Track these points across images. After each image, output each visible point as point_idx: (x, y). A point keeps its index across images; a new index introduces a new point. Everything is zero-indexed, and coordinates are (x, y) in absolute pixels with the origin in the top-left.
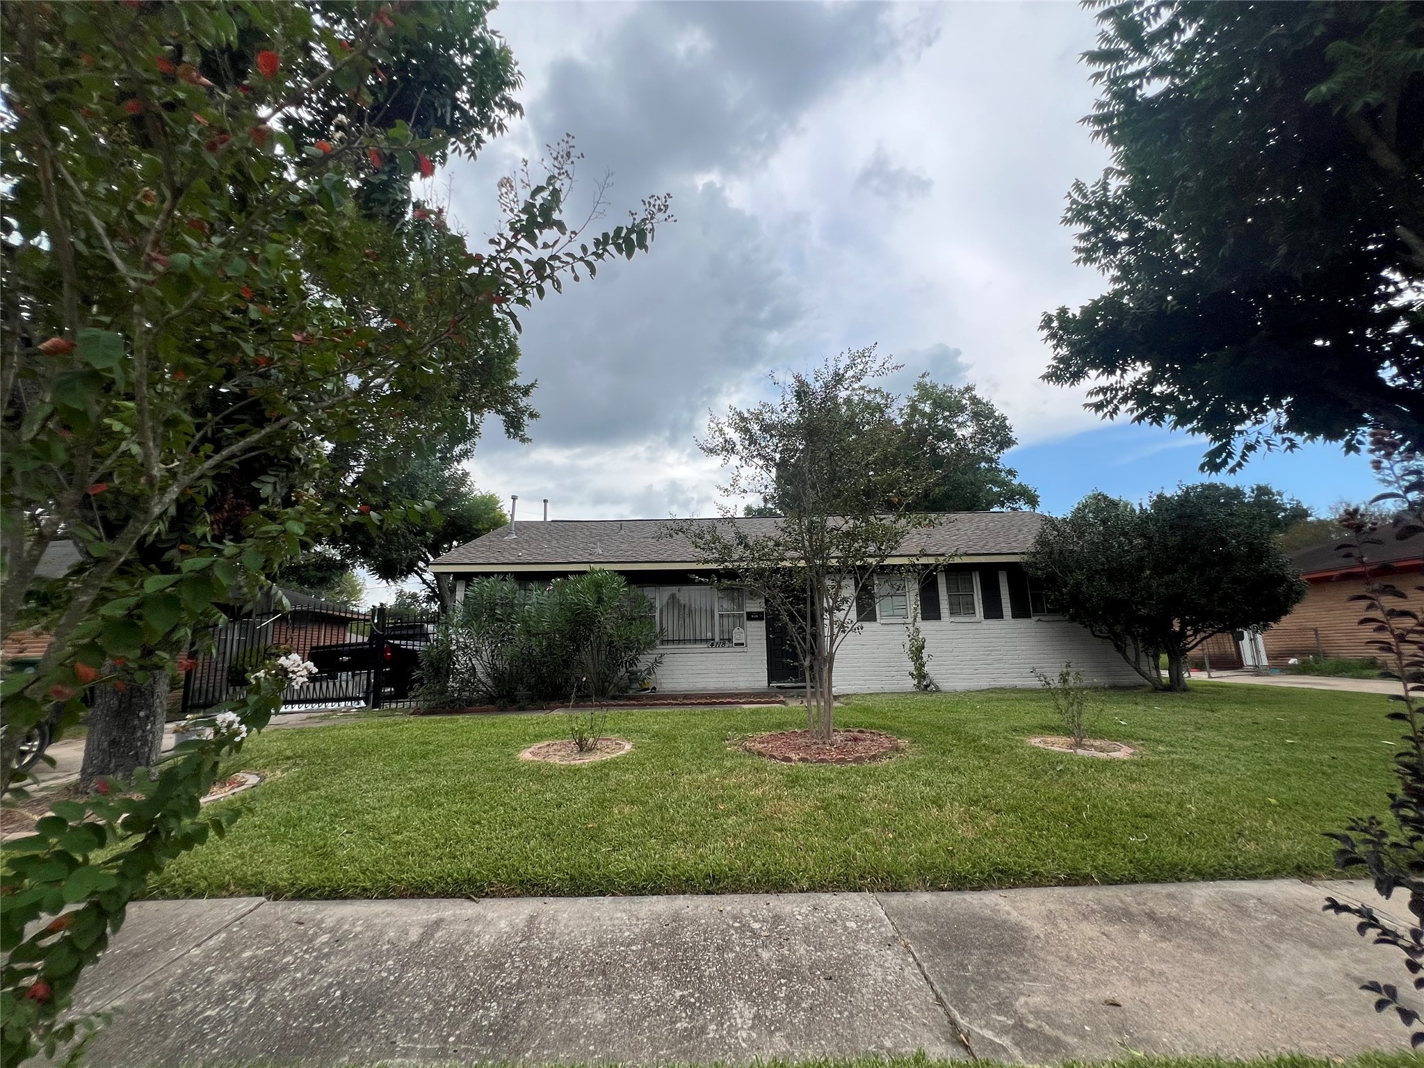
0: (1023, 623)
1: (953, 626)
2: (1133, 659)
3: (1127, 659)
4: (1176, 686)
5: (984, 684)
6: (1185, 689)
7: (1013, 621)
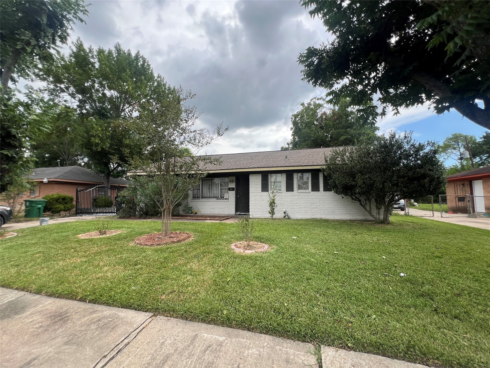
0: (328, 193)
1: (299, 194)
2: (368, 209)
3: (366, 209)
4: (385, 221)
5: (309, 217)
6: (389, 223)
7: (324, 192)
